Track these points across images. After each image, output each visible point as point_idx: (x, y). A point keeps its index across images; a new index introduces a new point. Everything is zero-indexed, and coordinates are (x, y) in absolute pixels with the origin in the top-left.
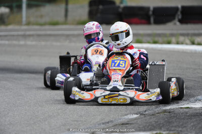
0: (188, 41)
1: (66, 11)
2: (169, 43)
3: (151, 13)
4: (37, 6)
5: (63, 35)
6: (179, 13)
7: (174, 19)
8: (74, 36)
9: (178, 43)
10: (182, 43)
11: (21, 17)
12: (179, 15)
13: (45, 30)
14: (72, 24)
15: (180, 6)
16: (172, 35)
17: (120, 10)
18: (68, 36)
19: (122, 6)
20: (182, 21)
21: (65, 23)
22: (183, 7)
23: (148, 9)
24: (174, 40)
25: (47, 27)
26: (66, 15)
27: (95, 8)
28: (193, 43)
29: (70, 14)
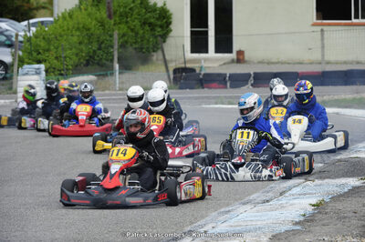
3: (227, 78)
6: (252, 78)
7: (247, 84)
11: (115, 82)
12: (252, 80)
15: (251, 73)
17: (201, 77)
19: (203, 73)
20: (253, 85)
22: (255, 73)
23: (225, 75)
27: (178, 75)
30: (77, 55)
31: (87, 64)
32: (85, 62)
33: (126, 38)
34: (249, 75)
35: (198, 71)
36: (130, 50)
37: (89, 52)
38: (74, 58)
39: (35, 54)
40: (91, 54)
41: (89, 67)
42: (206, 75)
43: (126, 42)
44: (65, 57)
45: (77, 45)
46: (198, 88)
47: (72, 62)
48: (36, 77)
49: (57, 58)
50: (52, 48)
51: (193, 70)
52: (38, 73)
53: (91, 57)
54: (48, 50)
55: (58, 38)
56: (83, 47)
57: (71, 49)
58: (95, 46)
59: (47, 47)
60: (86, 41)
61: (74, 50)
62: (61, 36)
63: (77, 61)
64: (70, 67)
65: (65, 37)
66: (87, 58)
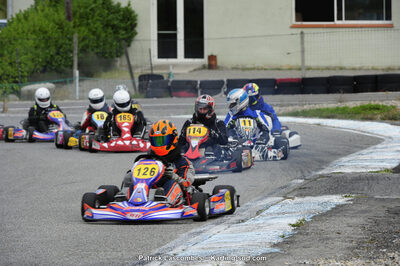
3: (198, 86)
6: (225, 86)
7: (220, 92)
11: (75, 90)
12: (225, 88)
15: (225, 80)
17: (169, 84)
19: (171, 80)
22: (228, 81)
23: (196, 82)
27: (145, 82)
30: (33, 60)
31: (44, 71)
32: (41, 69)
33: (87, 41)
34: (222, 82)
35: (165, 78)
36: (92, 55)
37: (46, 58)
38: (30, 63)
40: (48, 59)
41: (46, 74)
42: (175, 83)
43: (87, 46)
44: (20, 63)
45: (33, 50)
46: (167, 97)
47: (27, 69)
49: (11, 64)
50: (6, 52)
51: (160, 77)
53: (48, 62)
56: (39, 51)
57: (26, 54)
58: (53, 51)
60: (43, 45)
61: (30, 55)
62: (15, 40)
63: (33, 67)
64: (26, 74)
65: (20, 41)
66: (44, 64)
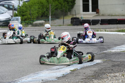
0: (104, 30)
1: (63, 21)
2: (98, 31)
3: (91, 22)
4: (53, 20)
5: (63, 29)
6: (100, 21)
7: (98, 23)
8: (67, 29)
9: (101, 31)
10: (102, 31)
12: (100, 22)
13: (57, 28)
14: (66, 26)
15: (100, 19)
16: (98, 29)
17: (81, 21)
18: (65, 29)
19: (82, 19)
20: (101, 24)
21: (63, 25)
23: (90, 20)
24: (99, 30)
25: (58, 27)
26: (63, 23)
27: (73, 20)
28: (106, 31)
29: (64, 22)
30: (38, 13)
32: (41, 16)
33: (57, 7)
35: (80, 19)
36: (59, 11)
37: (43, 12)
39: (22, 13)
44: (33, 14)
45: (38, 10)
46: (80, 25)
47: (35, 16)
48: (17, 21)
49: (30, 14)
50: (28, 10)
51: (78, 18)
52: (17, 20)
53: (43, 14)
54: (27, 11)
55: (31, 7)
56: (40, 10)
57: (35, 11)
58: (45, 10)
59: (26, 10)
60: (41, 8)
61: (36, 11)
62: (32, 6)
63: (37, 15)
64: (35, 18)
65: (33, 6)
66: (42, 14)
